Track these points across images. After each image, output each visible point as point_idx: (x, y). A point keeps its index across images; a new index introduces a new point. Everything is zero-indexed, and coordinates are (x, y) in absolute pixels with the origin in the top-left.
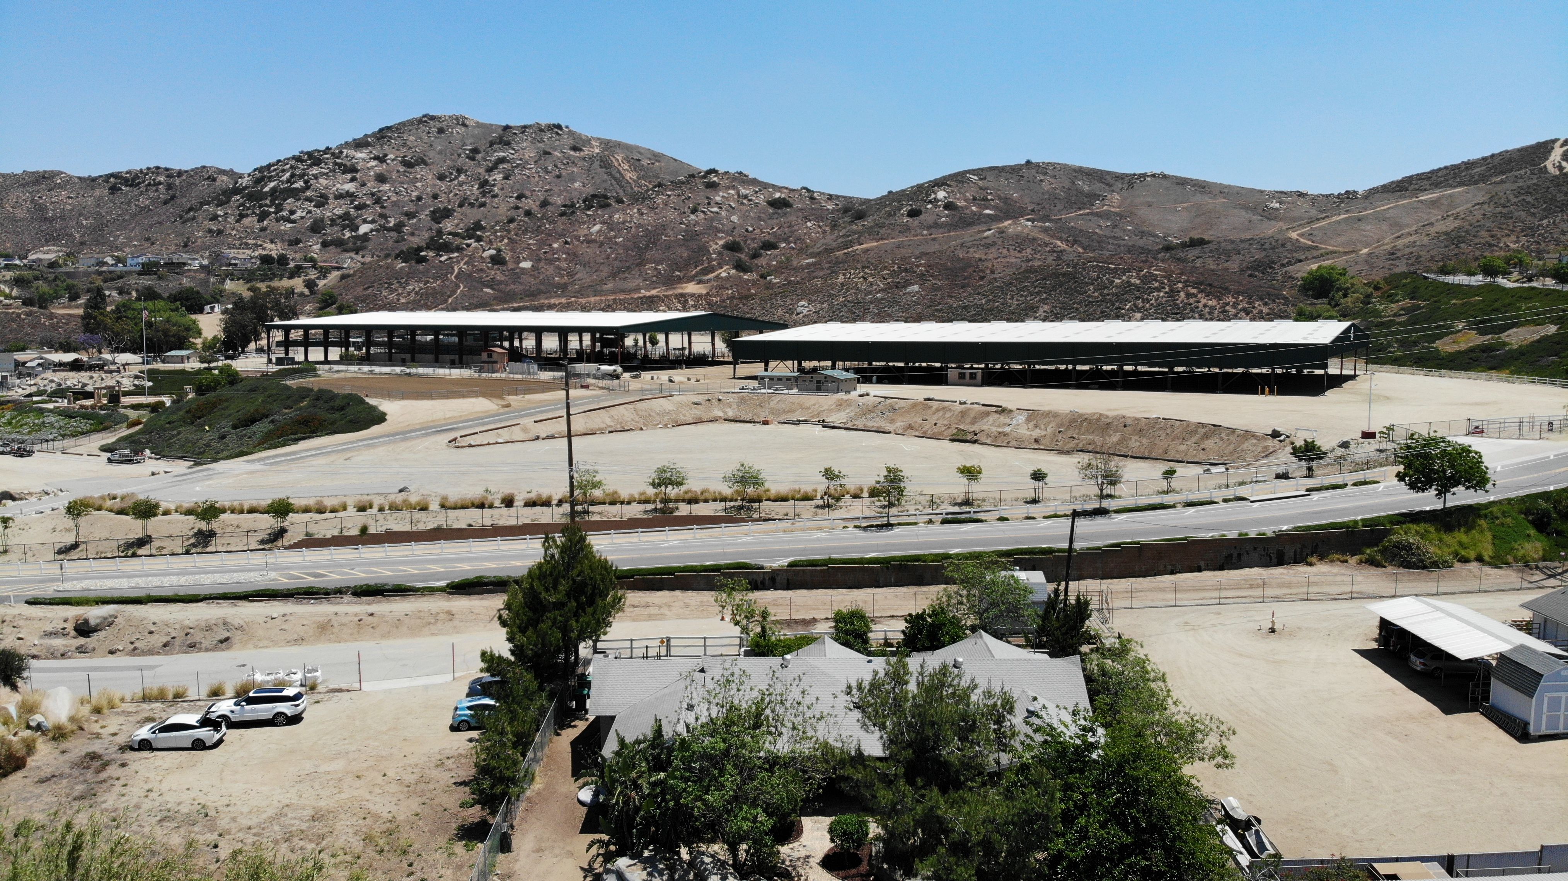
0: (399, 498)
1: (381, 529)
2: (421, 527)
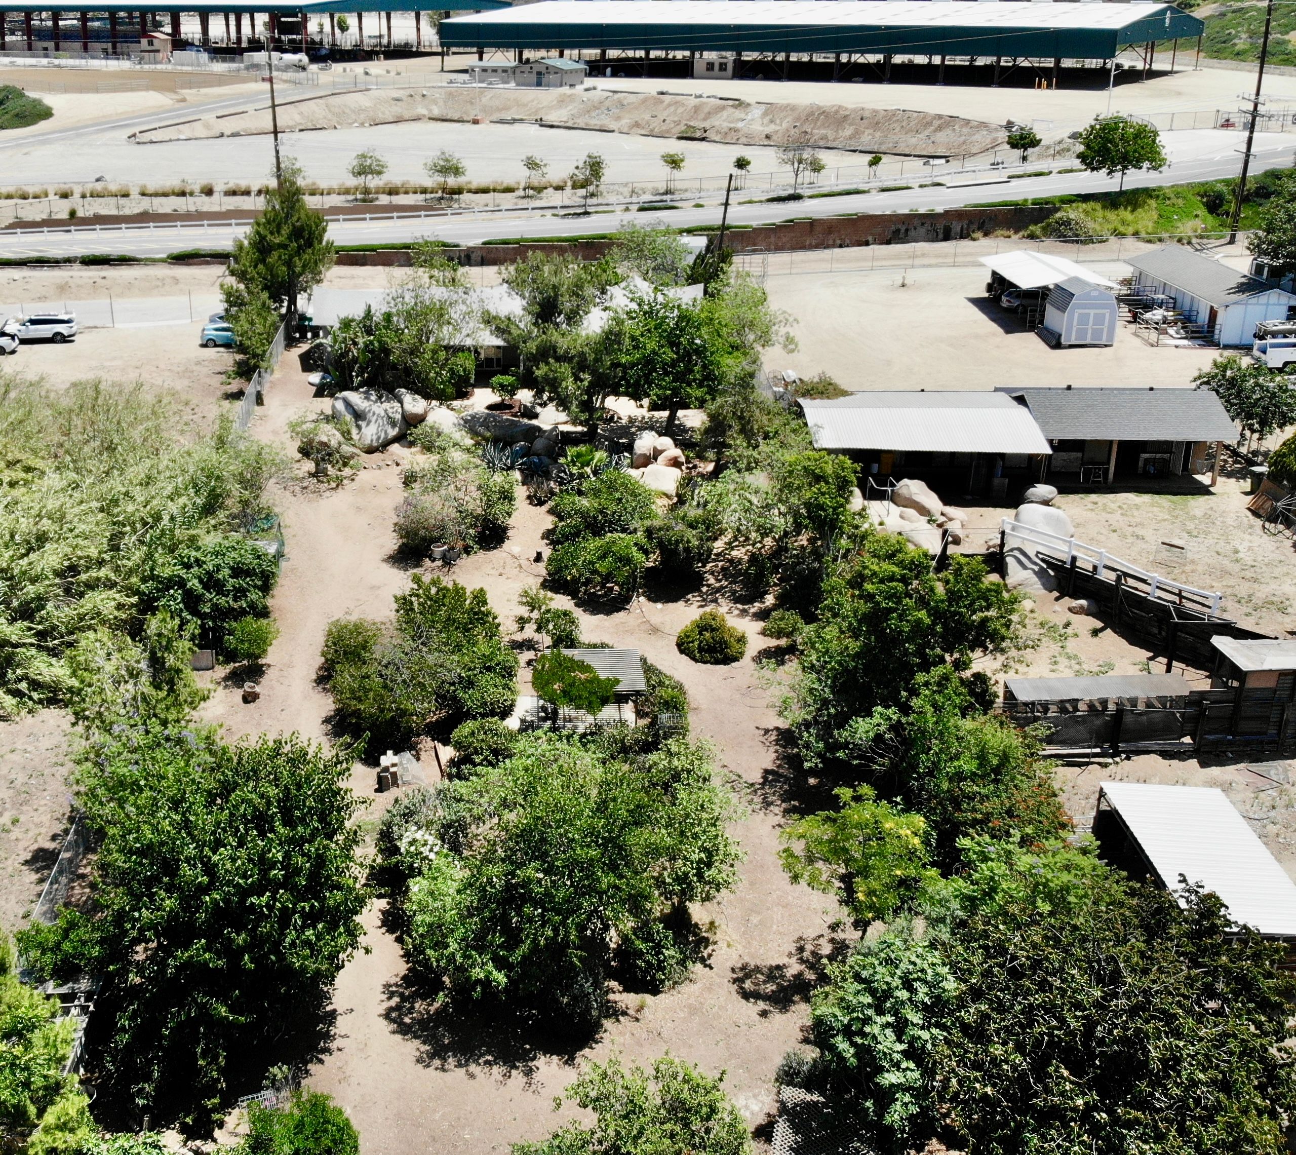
0: (99, 186)
1: (90, 213)
2: (127, 212)
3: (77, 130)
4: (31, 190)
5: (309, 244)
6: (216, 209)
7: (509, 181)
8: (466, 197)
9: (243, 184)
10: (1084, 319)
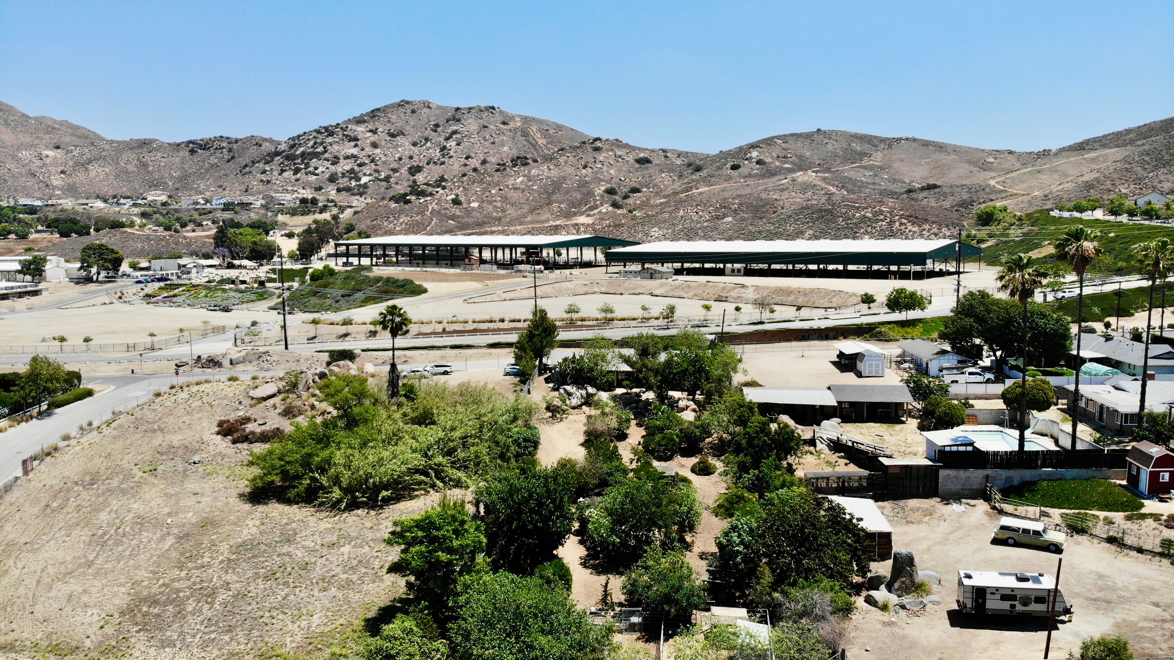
0: (454, 319)
1: (452, 329)
2: (467, 329)
3: (439, 298)
4: (425, 321)
5: (550, 334)
6: (506, 327)
7: (636, 316)
8: (615, 322)
9: (518, 318)
10: (870, 366)
